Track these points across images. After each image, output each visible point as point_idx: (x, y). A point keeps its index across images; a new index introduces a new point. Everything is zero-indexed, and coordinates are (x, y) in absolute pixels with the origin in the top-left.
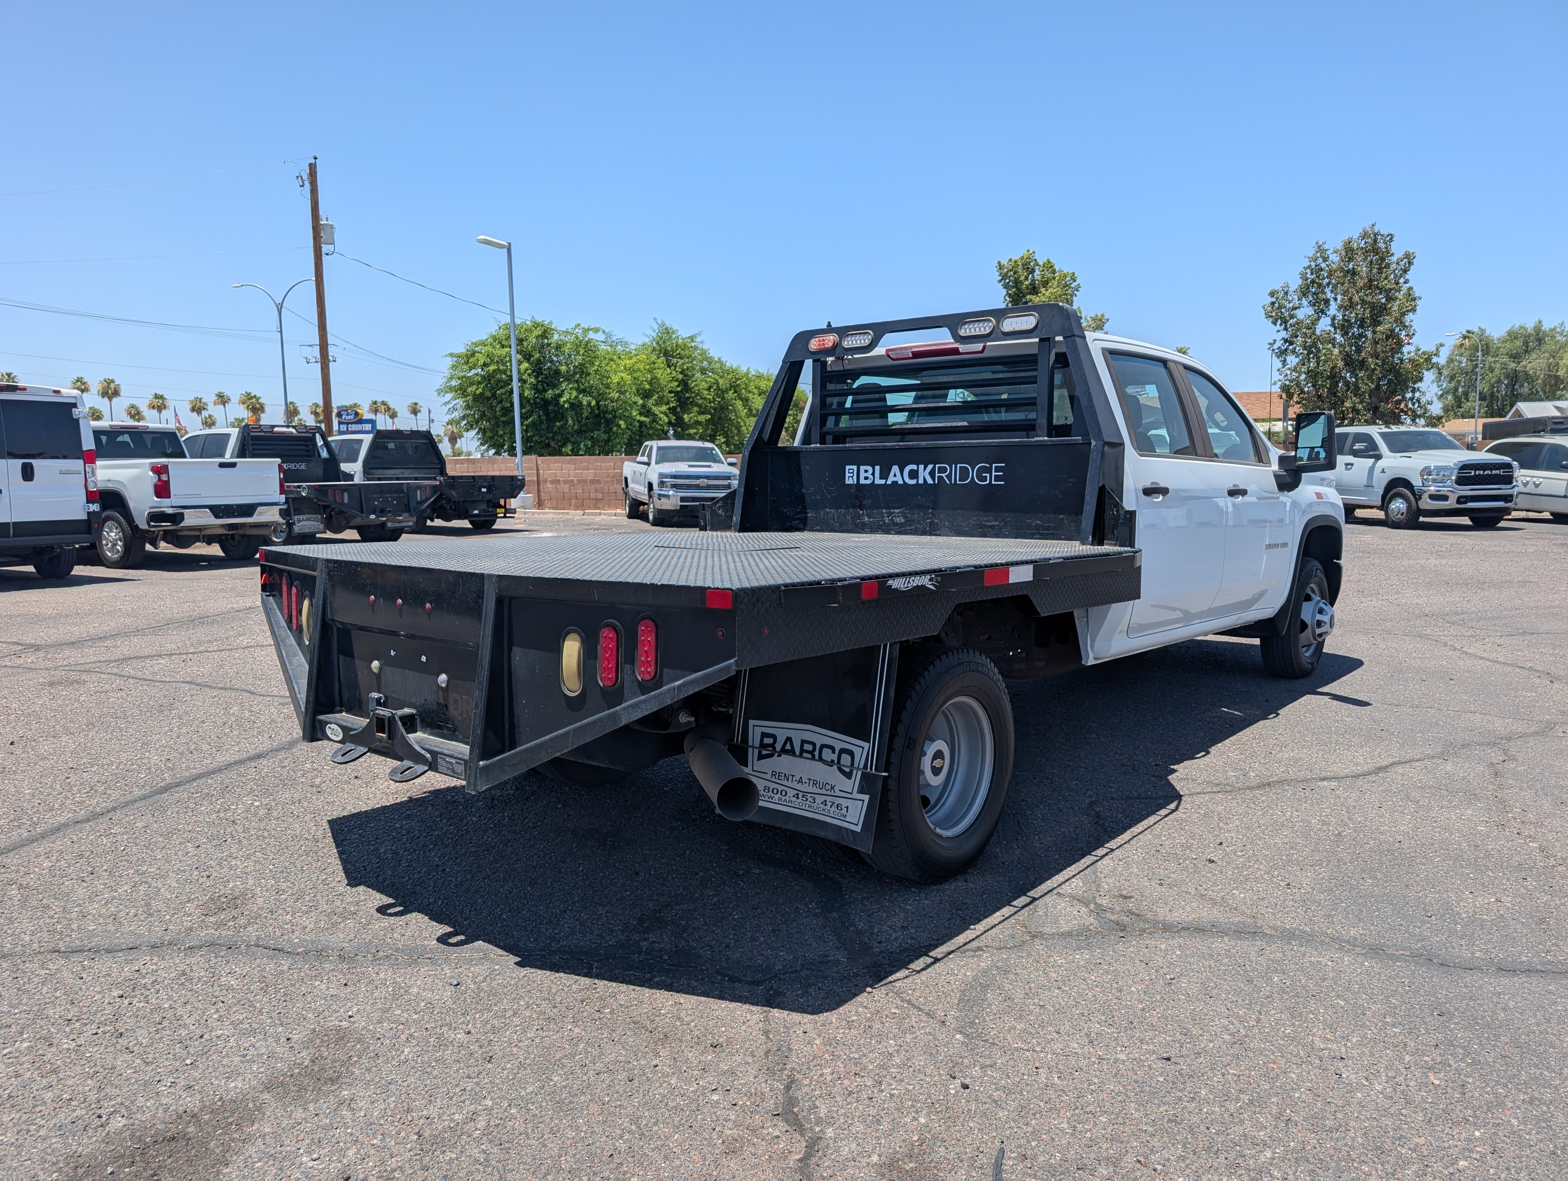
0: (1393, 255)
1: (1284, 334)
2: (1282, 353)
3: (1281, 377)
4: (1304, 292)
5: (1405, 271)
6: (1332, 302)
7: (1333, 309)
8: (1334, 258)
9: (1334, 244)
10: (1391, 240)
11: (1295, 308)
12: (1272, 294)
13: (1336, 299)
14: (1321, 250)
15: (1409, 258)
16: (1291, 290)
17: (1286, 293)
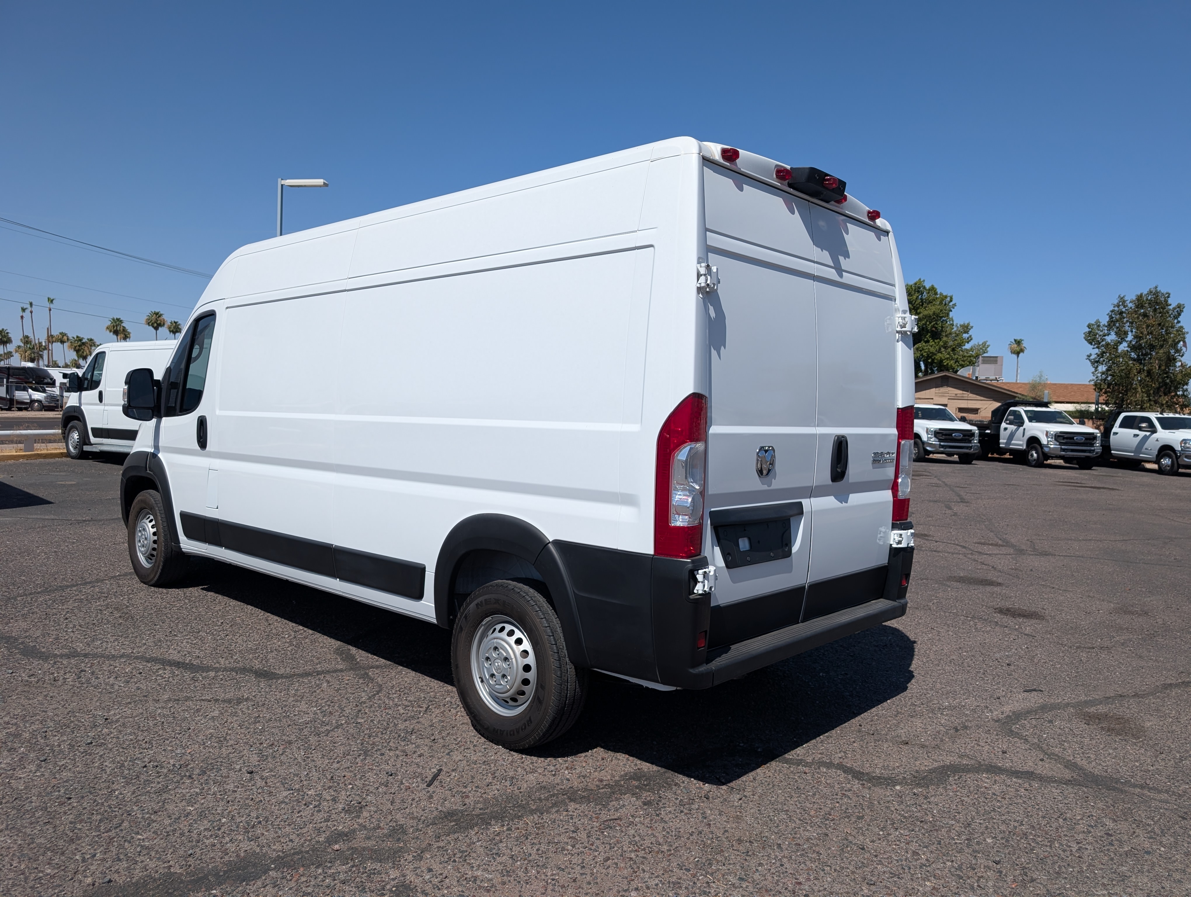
0: (1170, 305)
1: (1097, 351)
2: (1095, 363)
3: (1094, 378)
4: (1110, 326)
5: (1177, 316)
6: (1130, 333)
7: (1130, 337)
8: (1131, 305)
9: (1130, 298)
10: (1168, 297)
11: (1105, 335)
12: (1089, 326)
14: (1122, 301)
15: (1180, 308)
16: (1102, 324)
17: (1099, 326)
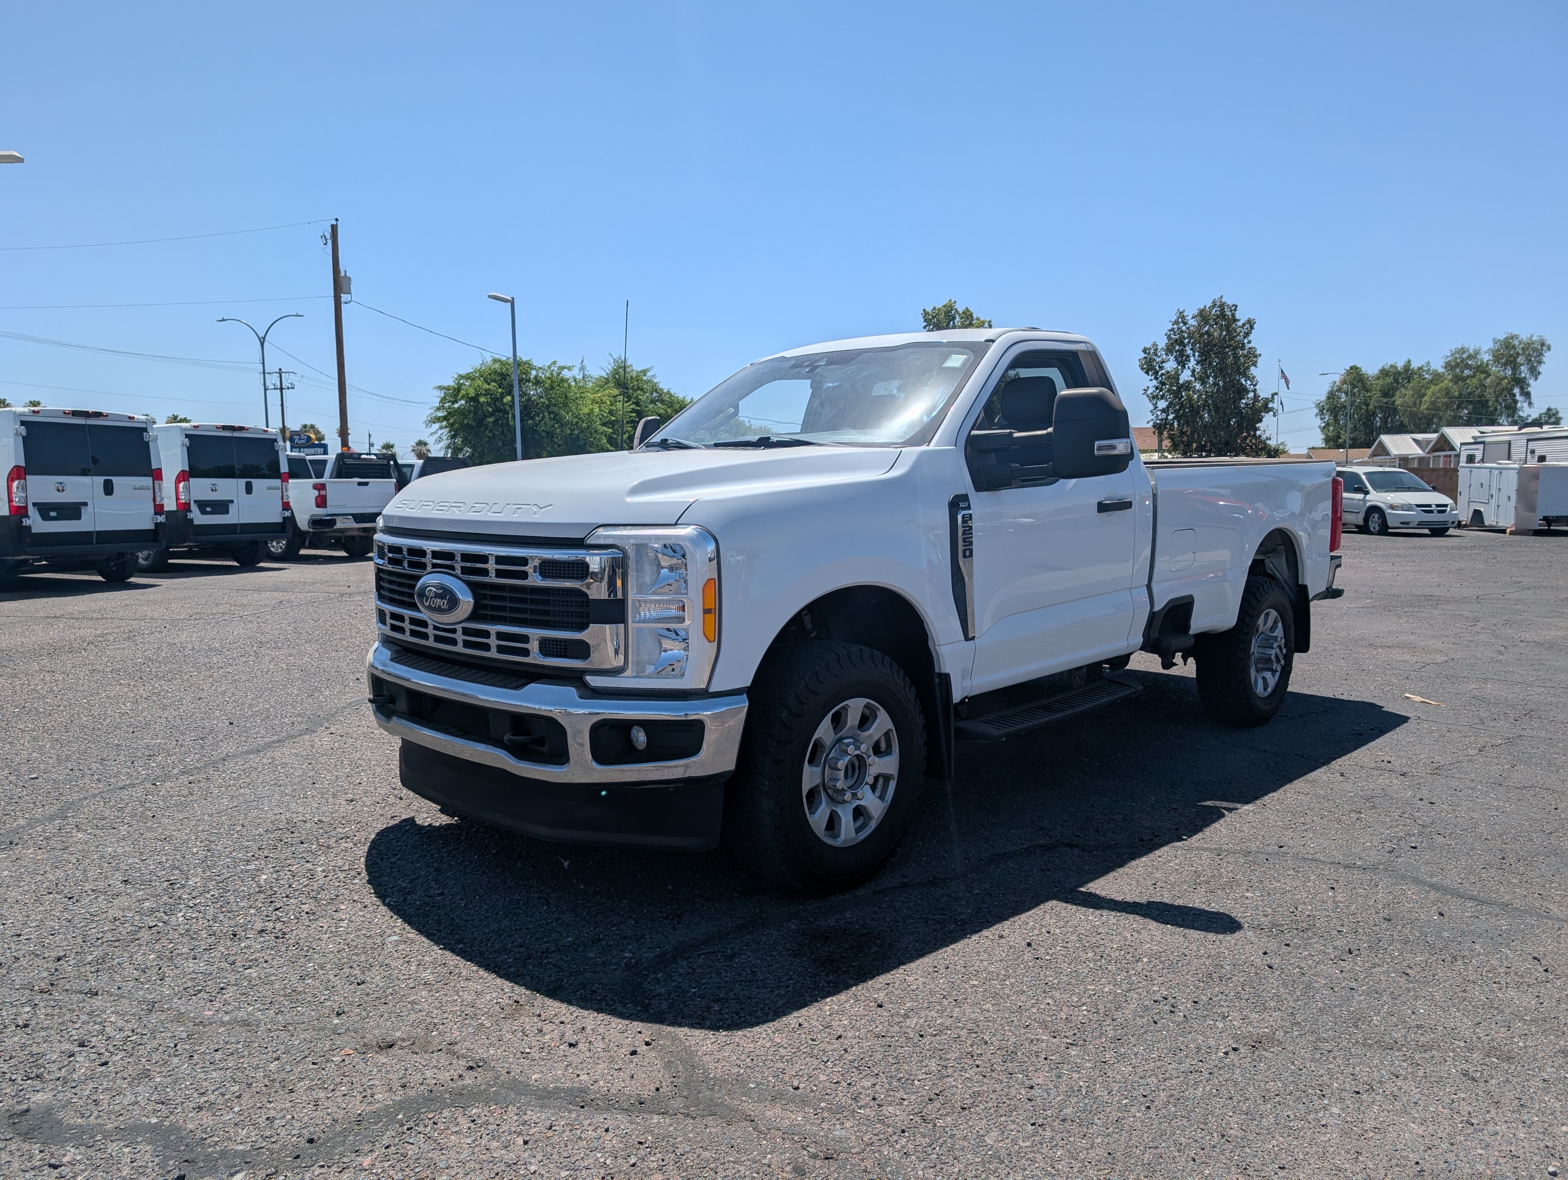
0: (1238, 320)
1: (1155, 383)
2: (1154, 398)
3: (1153, 417)
4: (1169, 350)
5: (1247, 335)
6: (1192, 359)
7: (1192, 363)
8: (1192, 322)
9: (1191, 312)
10: (1235, 310)
11: (1163, 362)
12: (1144, 351)
13: (1194, 356)
14: (1182, 316)
15: (1251, 324)
16: (1159, 347)
17: (1156, 350)
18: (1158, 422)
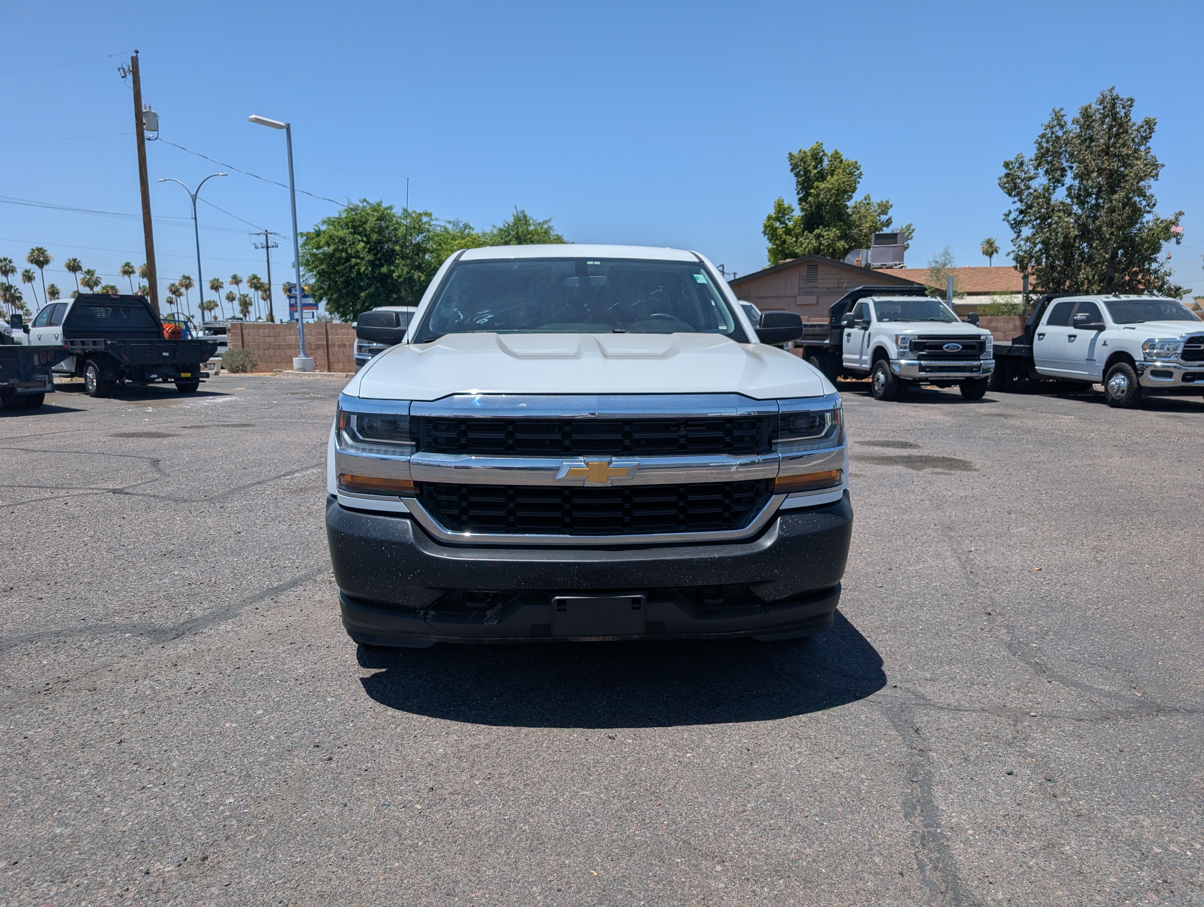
0: (1134, 120)
1: (1018, 205)
4: (1039, 161)
5: (1146, 139)
6: (1068, 173)
8: (1071, 125)
10: (1131, 106)
11: (1031, 178)
12: (1006, 166)
13: (1071, 168)
14: (1058, 119)
15: (1150, 125)
16: (1026, 160)
17: (1022, 164)
18: (1021, 253)
